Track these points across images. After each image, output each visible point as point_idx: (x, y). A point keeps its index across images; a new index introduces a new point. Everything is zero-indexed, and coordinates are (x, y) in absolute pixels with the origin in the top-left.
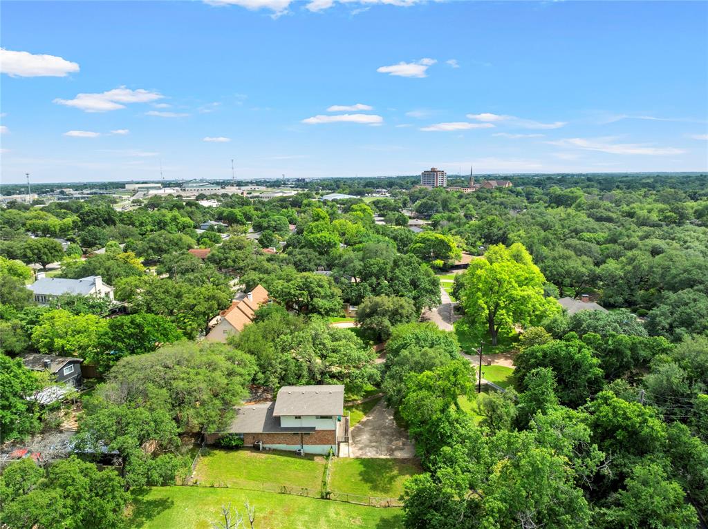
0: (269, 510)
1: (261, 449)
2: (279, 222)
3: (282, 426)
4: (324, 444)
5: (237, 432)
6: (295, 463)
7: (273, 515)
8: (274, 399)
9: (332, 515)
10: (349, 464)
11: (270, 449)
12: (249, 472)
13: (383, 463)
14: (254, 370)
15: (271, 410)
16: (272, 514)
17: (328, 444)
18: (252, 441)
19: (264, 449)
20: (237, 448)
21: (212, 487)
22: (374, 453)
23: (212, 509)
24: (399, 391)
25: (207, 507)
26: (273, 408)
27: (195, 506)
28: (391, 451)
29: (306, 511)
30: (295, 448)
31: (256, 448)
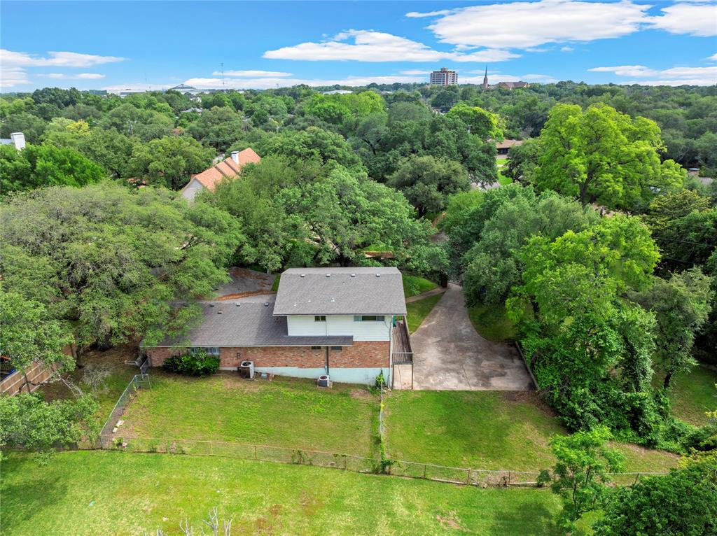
0: (267, 505)
1: (252, 375)
2: (274, 105)
3: (290, 334)
4: (369, 367)
5: (206, 345)
6: (316, 401)
7: (279, 517)
8: (274, 291)
9: (401, 510)
10: (415, 401)
11: (268, 374)
12: (229, 420)
13: (477, 399)
14: (237, 238)
15: (271, 306)
16: (276, 513)
17: (374, 366)
18: (235, 361)
19: (258, 374)
20: (208, 373)
21: (153, 451)
22: (455, 381)
23: (146, 504)
24: (505, 273)
25: (136, 499)
26: (274, 304)
27: (111, 497)
28: (485, 378)
29: (347, 502)
30: (316, 373)
31: (243, 374)
